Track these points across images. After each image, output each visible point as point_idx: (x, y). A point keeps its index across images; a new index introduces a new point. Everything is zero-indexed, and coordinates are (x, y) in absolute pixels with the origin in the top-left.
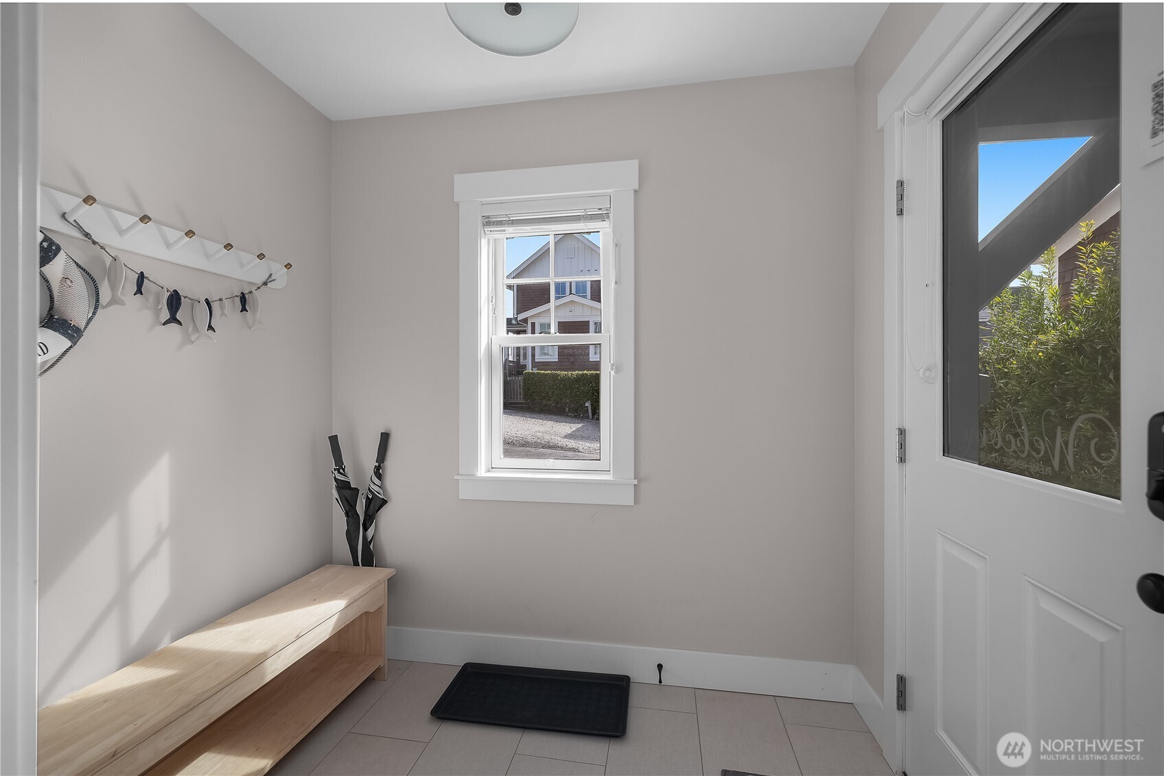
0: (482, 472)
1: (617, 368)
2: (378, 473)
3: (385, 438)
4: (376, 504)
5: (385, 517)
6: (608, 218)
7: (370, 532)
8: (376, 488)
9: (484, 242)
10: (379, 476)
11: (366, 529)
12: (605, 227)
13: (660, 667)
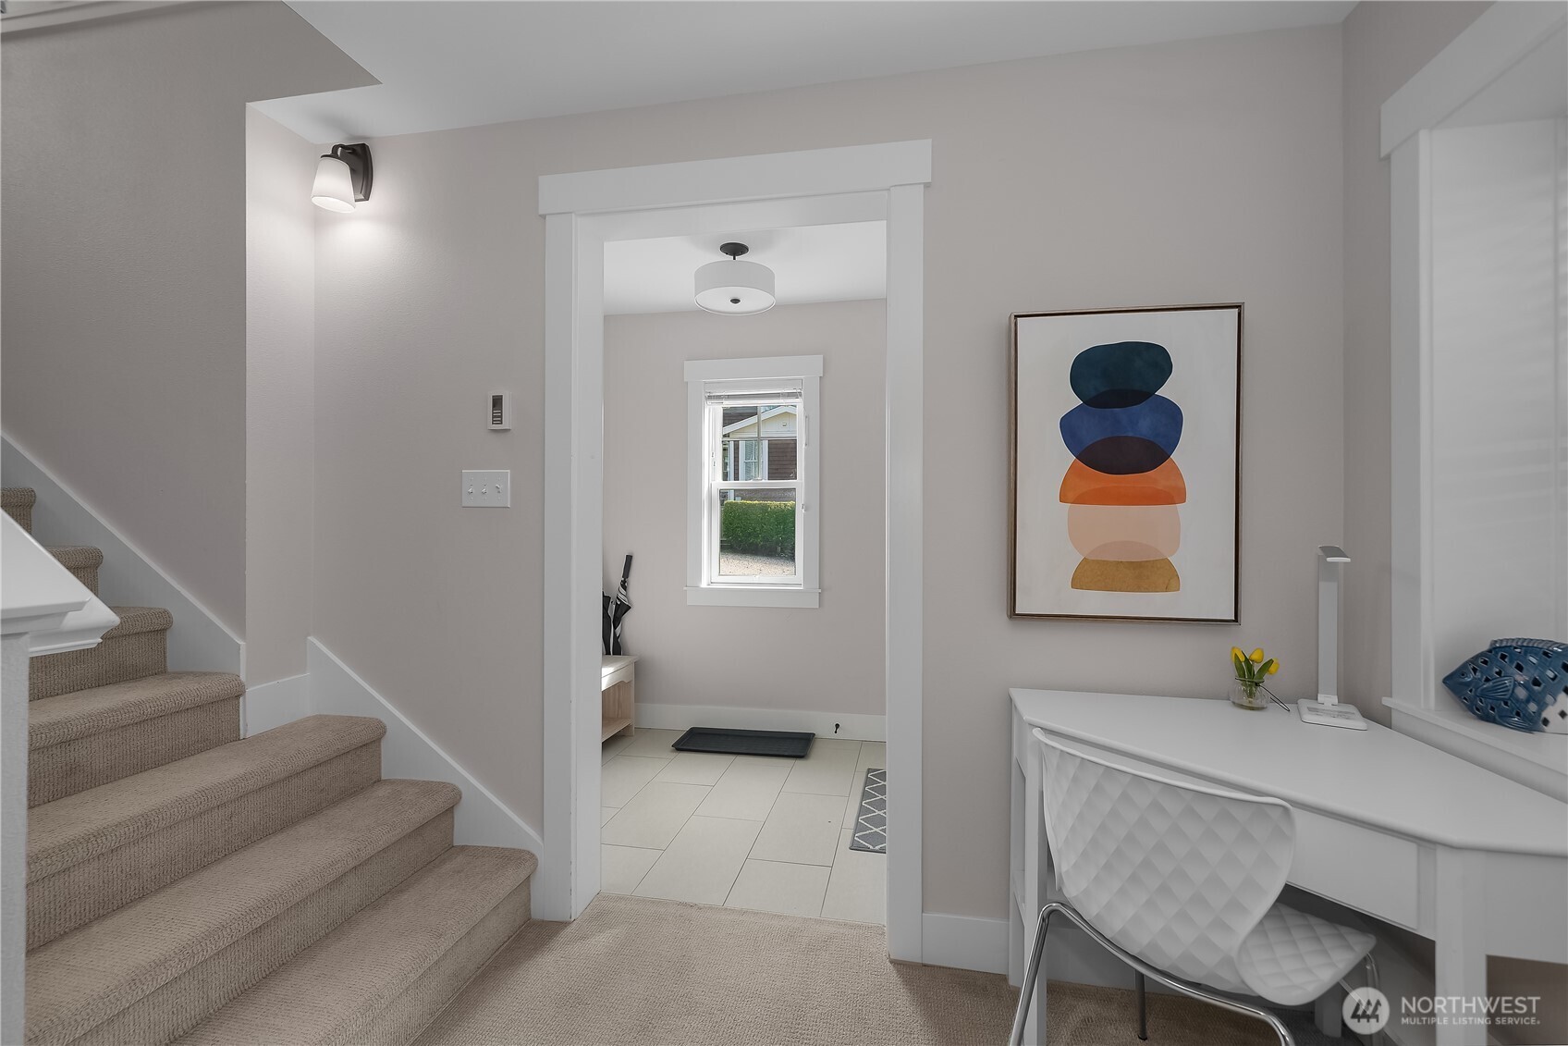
0: (704, 585)
1: (806, 507)
2: (624, 585)
3: (629, 559)
4: (623, 609)
5: (629, 620)
6: (801, 396)
7: (618, 629)
8: (622, 597)
9: (707, 411)
10: (625, 588)
11: (615, 628)
12: (799, 402)
13: (837, 726)
